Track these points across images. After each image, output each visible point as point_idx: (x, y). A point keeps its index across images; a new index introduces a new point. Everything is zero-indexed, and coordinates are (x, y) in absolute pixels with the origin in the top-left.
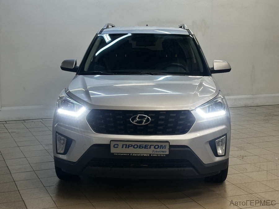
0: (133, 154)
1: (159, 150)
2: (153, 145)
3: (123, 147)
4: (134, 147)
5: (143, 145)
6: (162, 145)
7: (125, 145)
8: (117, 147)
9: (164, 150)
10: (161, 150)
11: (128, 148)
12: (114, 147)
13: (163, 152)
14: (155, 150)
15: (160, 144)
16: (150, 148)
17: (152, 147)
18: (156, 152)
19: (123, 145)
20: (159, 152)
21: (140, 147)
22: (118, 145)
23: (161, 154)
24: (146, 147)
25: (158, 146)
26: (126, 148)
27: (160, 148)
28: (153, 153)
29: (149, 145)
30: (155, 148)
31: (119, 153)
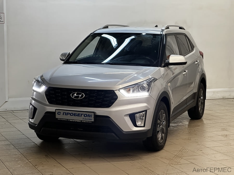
0: (70, 120)
1: (87, 118)
2: (83, 114)
3: (63, 115)
4: (71, 115)
5: (77, 114)
6: (89, 115)
7: (65, 113)
8: (60, 114)
9: (90, 118)
10: (89, 118)
11: (67, 115)
12: (58, 114)
13: (90, 119)
14: (85, 118)
15: (88, 114)
16: (81, 116)
17: (83, 115)
18: (85, 119)
19: (64, 113)
20: (87, 119)
21: (75, 115)
22: (60, 113)
23: (88, 121)
24: (78, 115)
25: (87, 115)
26: (65, 115)
27: (88, 117)
28: (83, 120)
29: (80, 114)
30: (84, 116)
31: (61, 119)
